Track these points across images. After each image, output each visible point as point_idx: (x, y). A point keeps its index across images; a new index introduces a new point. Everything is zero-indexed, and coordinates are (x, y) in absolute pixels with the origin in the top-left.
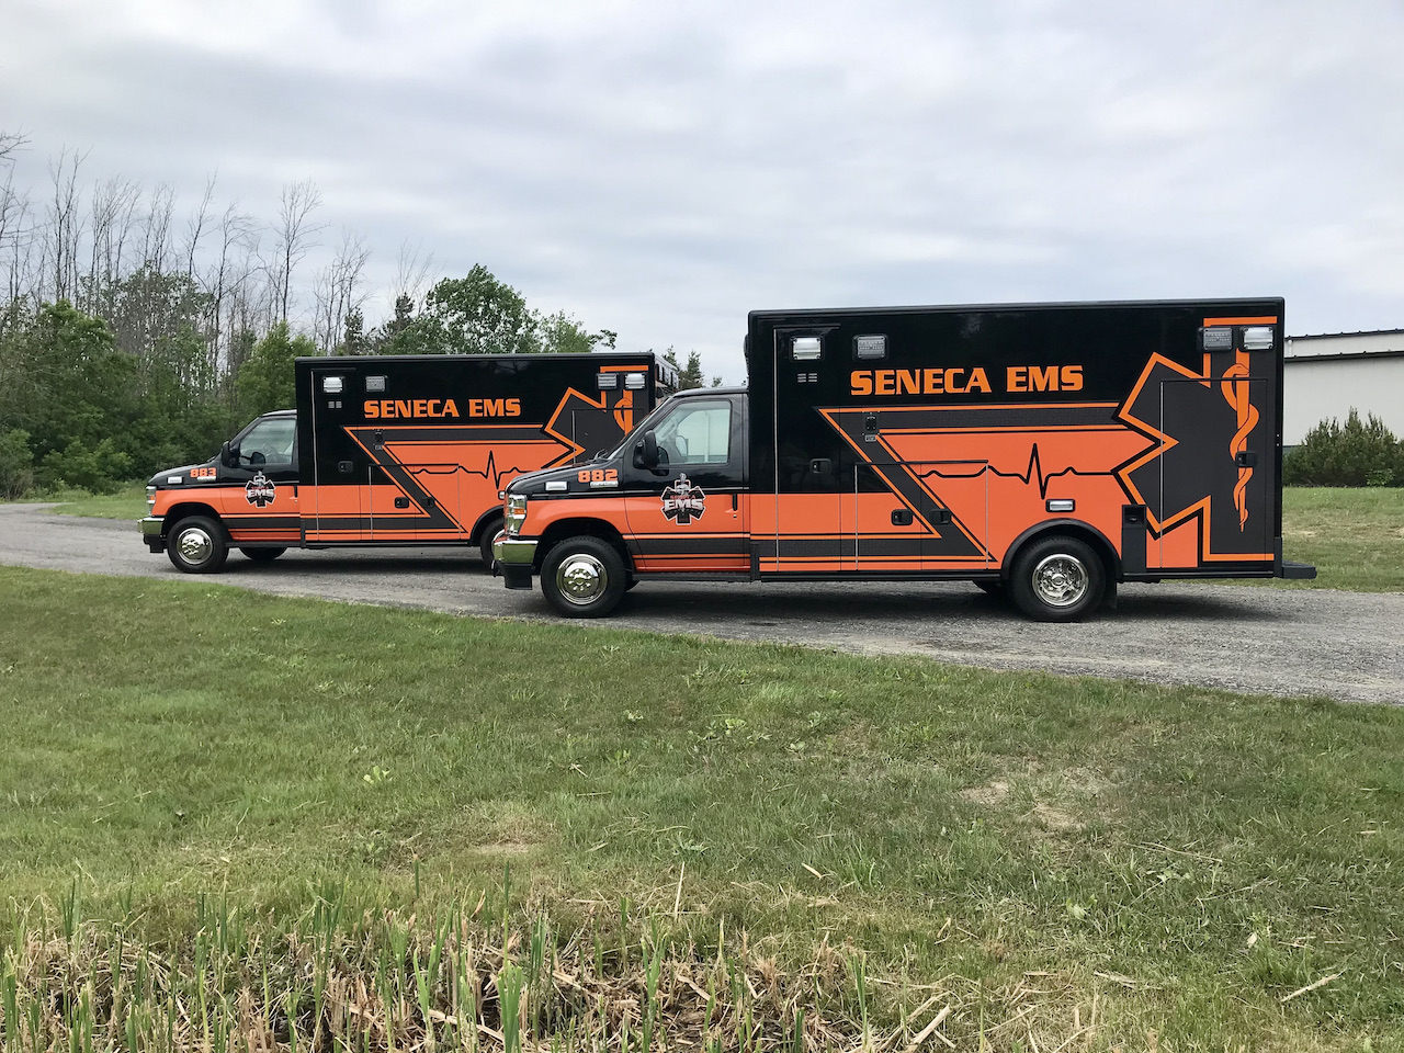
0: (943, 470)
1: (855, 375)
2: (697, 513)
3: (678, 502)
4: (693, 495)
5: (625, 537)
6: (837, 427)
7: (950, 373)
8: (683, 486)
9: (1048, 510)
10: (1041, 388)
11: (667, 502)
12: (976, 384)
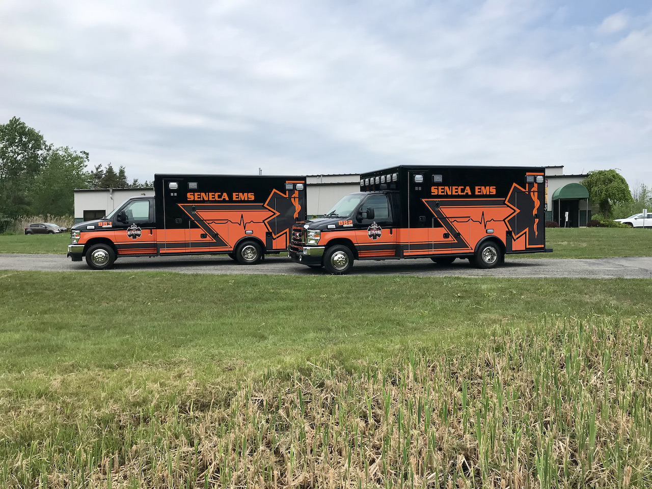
0: (458, 220)
1: (433, 188)
2: (379, 235)
3: (373, 232)
4: (379, 229)
5: (355, 245)
6: (427, 205)
7: (460, 188)
8: (374, 226)
9: (487, 232)
10: (485, 194)
11: (369, 232)
12: (467, 192)
